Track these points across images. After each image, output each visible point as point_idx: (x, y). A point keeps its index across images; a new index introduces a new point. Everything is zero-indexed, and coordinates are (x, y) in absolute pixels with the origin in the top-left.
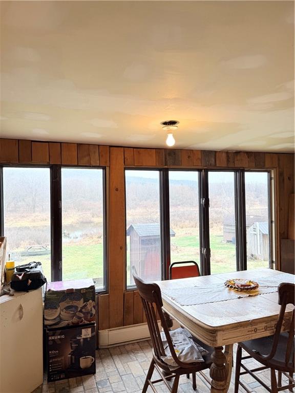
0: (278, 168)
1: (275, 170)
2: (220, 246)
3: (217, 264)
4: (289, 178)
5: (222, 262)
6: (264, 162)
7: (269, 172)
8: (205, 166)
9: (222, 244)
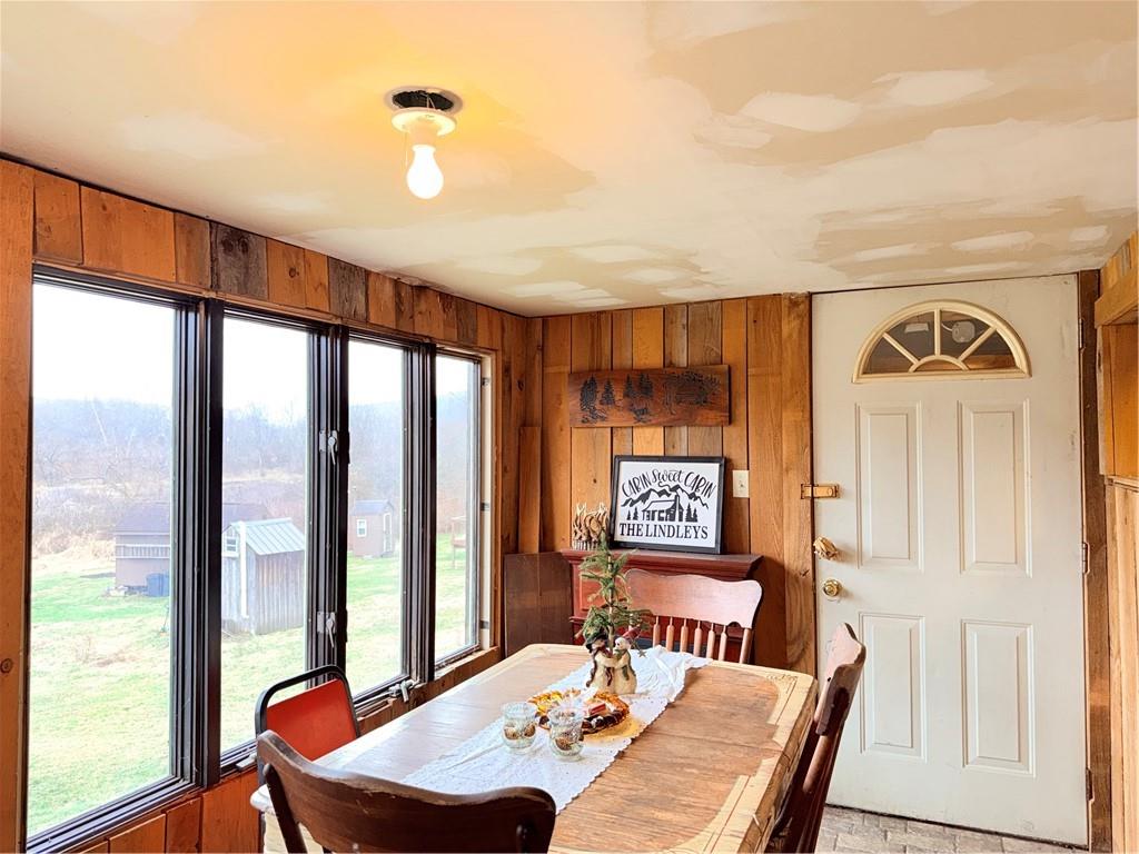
0: (500, 353)
1: (494, 356)
2: (100, 609)
3: (104, 670)
4: (519, 383)
5: (123, 660)
6: (475, 331)
7: (477, 361)
8: (337, 317)
9: (111, 603)
